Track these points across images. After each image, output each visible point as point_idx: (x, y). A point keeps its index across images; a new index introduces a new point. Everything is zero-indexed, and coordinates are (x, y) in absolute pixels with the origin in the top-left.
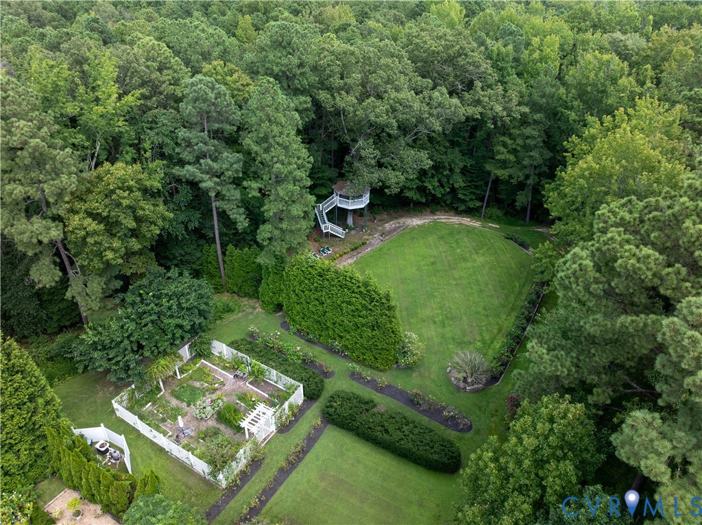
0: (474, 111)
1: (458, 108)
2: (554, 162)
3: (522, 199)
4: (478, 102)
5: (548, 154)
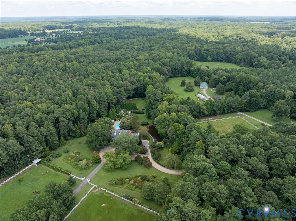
0: (136, 86)
1: (134, 86)
2: (145, 90)
3: (142, 95)
4: (136, 85)
5: (144, 89)
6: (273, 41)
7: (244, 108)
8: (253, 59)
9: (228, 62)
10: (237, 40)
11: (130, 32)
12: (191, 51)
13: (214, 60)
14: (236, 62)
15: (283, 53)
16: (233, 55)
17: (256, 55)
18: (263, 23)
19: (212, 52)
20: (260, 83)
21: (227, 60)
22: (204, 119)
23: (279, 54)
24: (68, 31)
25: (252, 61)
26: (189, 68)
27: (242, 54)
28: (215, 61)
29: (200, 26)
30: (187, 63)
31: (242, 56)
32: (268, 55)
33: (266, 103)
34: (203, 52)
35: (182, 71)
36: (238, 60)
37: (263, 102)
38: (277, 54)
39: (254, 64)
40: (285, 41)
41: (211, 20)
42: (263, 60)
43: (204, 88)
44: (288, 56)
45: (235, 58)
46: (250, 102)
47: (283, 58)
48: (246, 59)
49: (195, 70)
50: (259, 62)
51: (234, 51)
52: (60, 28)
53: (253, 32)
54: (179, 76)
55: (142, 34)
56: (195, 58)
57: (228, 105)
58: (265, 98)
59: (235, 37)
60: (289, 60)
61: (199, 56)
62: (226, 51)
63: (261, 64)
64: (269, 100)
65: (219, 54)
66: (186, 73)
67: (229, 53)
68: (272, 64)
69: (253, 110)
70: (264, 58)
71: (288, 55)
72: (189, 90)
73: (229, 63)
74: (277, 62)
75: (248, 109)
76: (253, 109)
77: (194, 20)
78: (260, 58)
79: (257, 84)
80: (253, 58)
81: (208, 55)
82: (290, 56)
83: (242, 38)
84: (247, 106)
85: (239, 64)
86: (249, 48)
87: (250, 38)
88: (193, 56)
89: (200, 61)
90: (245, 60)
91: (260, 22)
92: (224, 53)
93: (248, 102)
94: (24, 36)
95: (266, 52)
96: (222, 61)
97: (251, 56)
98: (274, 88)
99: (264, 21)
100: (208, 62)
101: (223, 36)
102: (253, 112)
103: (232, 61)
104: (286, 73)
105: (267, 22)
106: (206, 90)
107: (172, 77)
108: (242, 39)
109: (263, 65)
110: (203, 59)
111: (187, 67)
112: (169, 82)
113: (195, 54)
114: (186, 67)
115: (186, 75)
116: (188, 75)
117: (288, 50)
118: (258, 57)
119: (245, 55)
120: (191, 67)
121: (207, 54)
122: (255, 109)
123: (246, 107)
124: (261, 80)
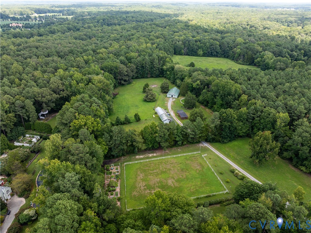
0: (61, 95)
1: (58, 96)
6: (289, 30)
7: (211, 137)
8: (255, 54)
9: (225, 57)
10: (248, 28)
11: (124, 18)
12: (179, 42)
13: (206, 55)
14: (234, 57)
15: (297, 46)
16: (231, 48)
17: (260, 49)
18: (287, 9)
19: (205, 44)
20: (243, 95)
21: (223, 55)
22: (142, 155)
23: (290, 48)
24: (58, 15)
25: (254, 56)
26: (162, 66)
27: (242, 48)
28: (208, 56)
29: (210, 12)
30: (160, 59)
31: (241, 49)
32: (275, 49)
33: (248, 128)
34: (193, 44)
35: (152, 70)
36: (236, 55)
37: (242, 128)
38: (288, 48)
39: (255, 61)
40: (305, 31)
41: (227, 6)
42: (268, 57)
43: (172, 96)
44: (303, 51)
45: (233, 52)
46: (220, 128)
47: (296, 54)
48: (246, 55)
49: (168, 70)
50: (262, 58)
51: (233, 42)
52: (53, 12)
53: (269, 20)
54: (149, 76)
55: (137, 19)
56: (183, 51)
57: (182, 132)
58: (247, 120)
59: (245, 25)
60: (303, 57)
61: (188, 48)
62: (223, 43)
63: (264, 61)
64: (253, 124)
65: (213, 46)
66: (157, 73)
67: (227, 45)
68: (277, 62)
69: (225, 141)
70: (270, 53)
71: (303, 49)
72: (148, 100)
73: (225, 59)
74: (284, 60)
75: (218, 138)
76: (226, 138)
77: (208, 5)
78: (263, 54)
79: (240, 96)
80: (255, 52)
81: (199, 48)
82: (305, 52)
83: (253, 26)
84: (217, 133)
85: (237, 60)
86: (254, 39)
87: (262, 27)
88: (180, 48)
89: (189, 55)
90: (244, 56)
91: (284, 8)
92: (220, 46)
93: (217, 127)
94: (3, 20)
95: (273, 46)
96: (216, 56)
97: (252, 50)
98: (261, 106)
99: (288, 7)
100: (199, 56)
101: (230, 24)
102: (226, 143)
103: (229, 56)
104: (290, 78)
105: (291, 9)
106: (174, 100)
107: (139, 78)
108: (253, 28)
109: (267, 64)
110: (193, 53)
111: (159, 65)
112: (132, 84)
113: (183, 46)
114: (157, 64)
115: (158, 75)
116: (161, 76)
117: (306, 42)
118: (261, 52)
119: (246, 48)
120: (164, 65)
121: (198, 46)
122: (229, 139)
123: (215, 135)
124: (246, 90)
